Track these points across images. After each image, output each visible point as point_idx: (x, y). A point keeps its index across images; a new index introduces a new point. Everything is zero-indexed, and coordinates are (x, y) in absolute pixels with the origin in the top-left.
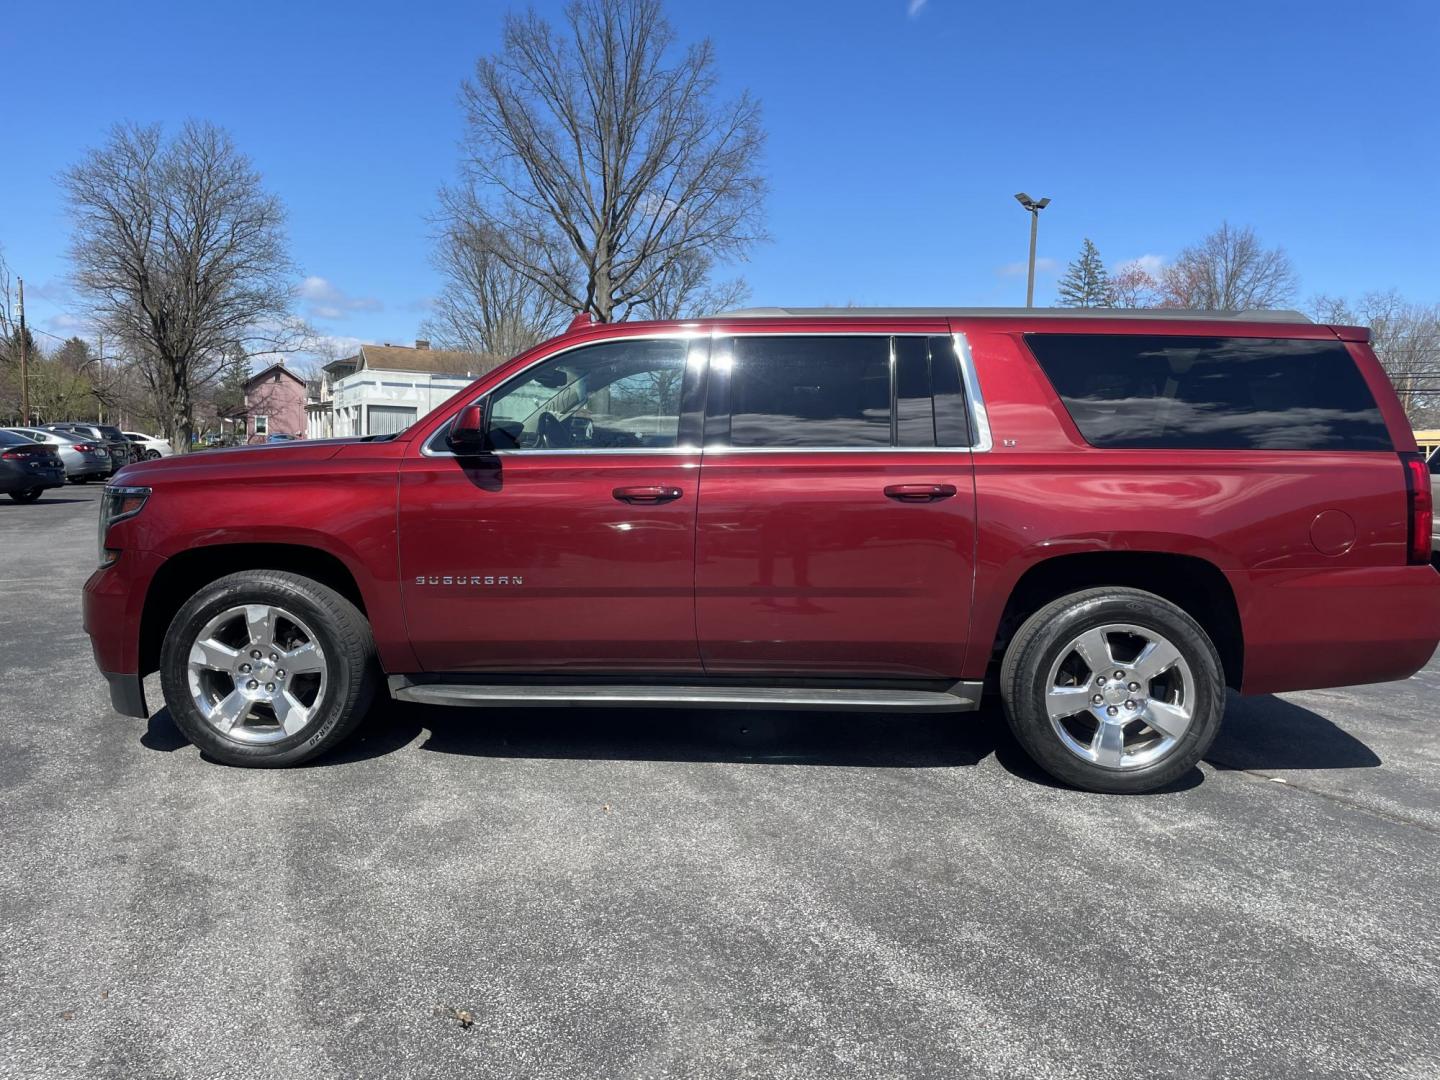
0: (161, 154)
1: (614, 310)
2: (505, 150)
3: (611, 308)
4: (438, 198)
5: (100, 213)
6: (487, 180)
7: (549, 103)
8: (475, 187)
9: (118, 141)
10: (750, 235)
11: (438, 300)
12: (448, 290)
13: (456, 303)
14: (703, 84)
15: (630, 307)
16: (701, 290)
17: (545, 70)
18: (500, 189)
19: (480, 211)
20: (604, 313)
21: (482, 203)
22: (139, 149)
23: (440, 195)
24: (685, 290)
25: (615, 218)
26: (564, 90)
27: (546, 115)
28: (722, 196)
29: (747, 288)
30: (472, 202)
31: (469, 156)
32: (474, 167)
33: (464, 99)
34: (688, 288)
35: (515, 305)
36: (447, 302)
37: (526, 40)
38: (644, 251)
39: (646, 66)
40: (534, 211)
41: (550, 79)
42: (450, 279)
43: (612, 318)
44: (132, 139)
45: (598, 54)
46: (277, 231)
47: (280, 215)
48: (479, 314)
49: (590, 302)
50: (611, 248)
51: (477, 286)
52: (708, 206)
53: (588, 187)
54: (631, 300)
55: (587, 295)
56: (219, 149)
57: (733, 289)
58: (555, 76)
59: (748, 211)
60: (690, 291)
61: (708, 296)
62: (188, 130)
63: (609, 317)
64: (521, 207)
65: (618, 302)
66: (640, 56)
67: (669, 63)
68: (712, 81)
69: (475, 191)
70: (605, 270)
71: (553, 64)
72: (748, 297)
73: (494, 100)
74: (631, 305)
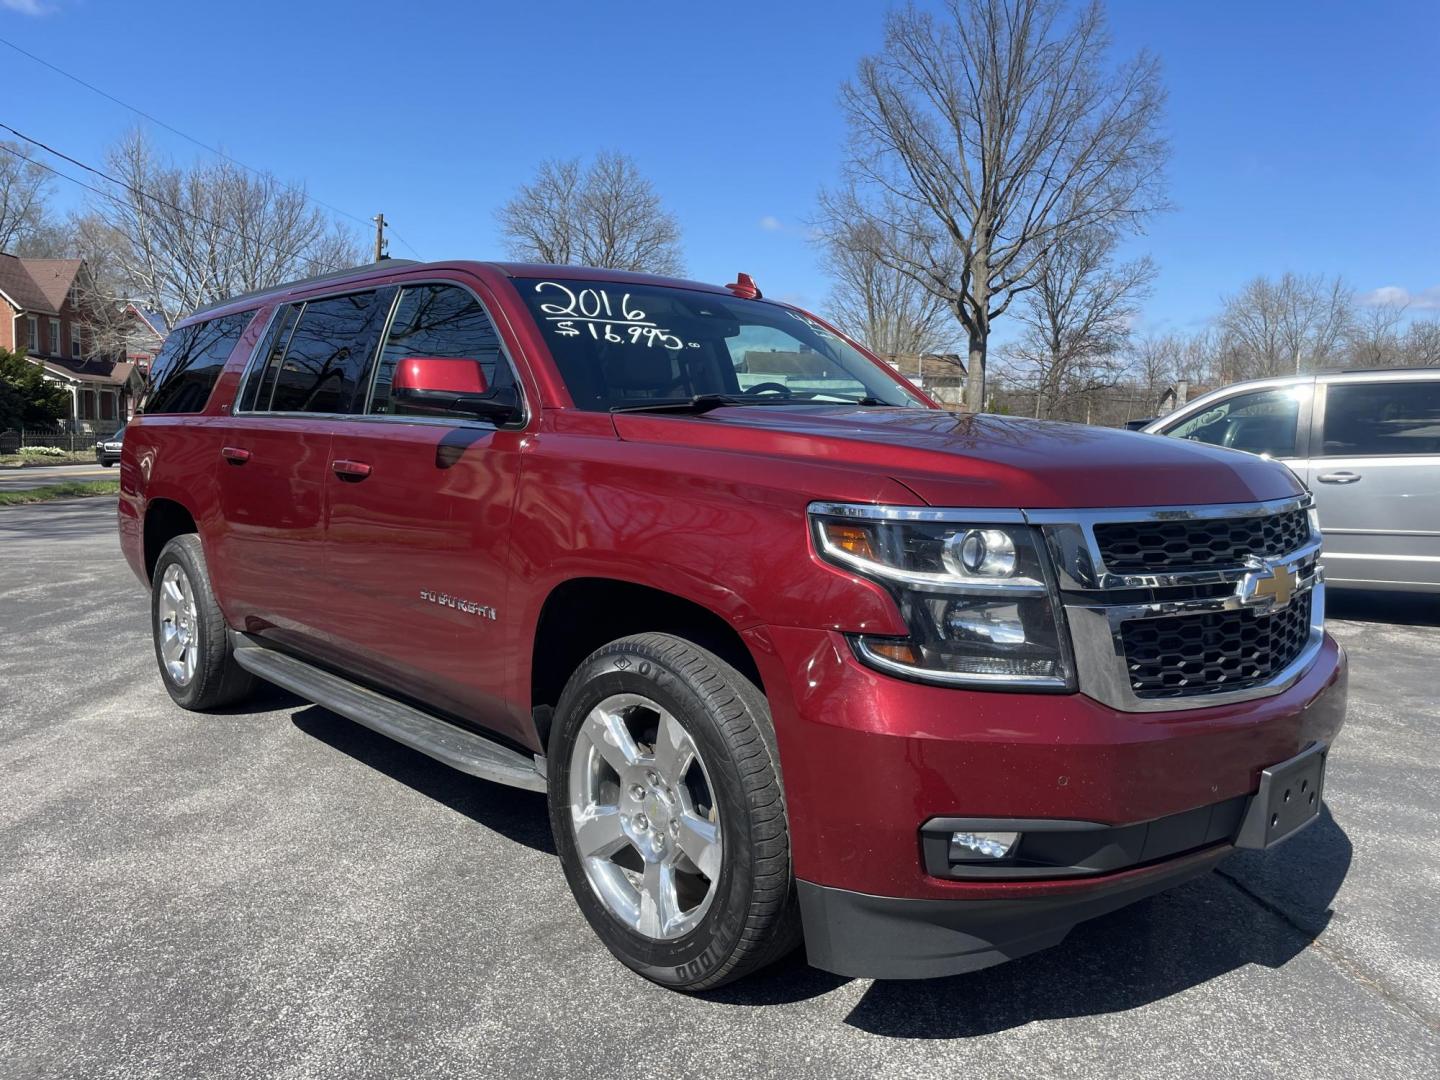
0: (580, 186)
1: (991, 298)
2: (883, 146)
3: (988, 298)
4: (817, 201)
5: (529, 242)
6: (868, 179)
7: (929, 94)
8: (856, 188)
9: (544, 176)
10: (1148, 206)
11: (826, 302)
12: (836, 292)
13: (844, 304)
14: (1094, 48)
15: (1011, 295)
16: (1101, 272)
17: (925, 61)
18: (879, 186)
19: (860, 211)
20: (980, 303)
21: (862, 203)
22: (561, 182)
23: (820, 199)
24: (1082, 273)
25: (995, 203)
26: (945, 77)
27: (927, 107)
28: (1114, 168)
29: (1155, 267)
30: (851, 202)
31: (851, 158)
32: (854, 167)
33: (844, 100)
34: (1085, 272)
35: (900, 301)
36: (834, 303)
37: (906, 34)
38: (1024, 234)
39: (1032, 40)
40: (914, 205)
41: (931, 69)
42: (837, 281)
43: (989, 307)
44: (556, 173)
45: (979, 35)
46: (676, 246)
47: (675, 231)
48: (864, 313)
49: (964, 293)
50: (990, 234)
51: (865, 285)
52: (1098, 180)
53: (967, 174)
54: (1013, 287)
55: (961, 286)
56: (625, 175)
57: (1138, 268)
58: (935, 65)
59: (1145, 181)
60: (1089, 274)
61: (1107, 278)
62: (601, 162)
63: (985, 308)
64: (902, 202)
65: (996, 290)
66: (1025, 32)
67: (1058, 33)
68: (1104, 43)
69: (856, 192)
70: (981, 257)
71: (933, 53)
72: (1155, 276)
73: (874, 98)
74: (1012, 293)
